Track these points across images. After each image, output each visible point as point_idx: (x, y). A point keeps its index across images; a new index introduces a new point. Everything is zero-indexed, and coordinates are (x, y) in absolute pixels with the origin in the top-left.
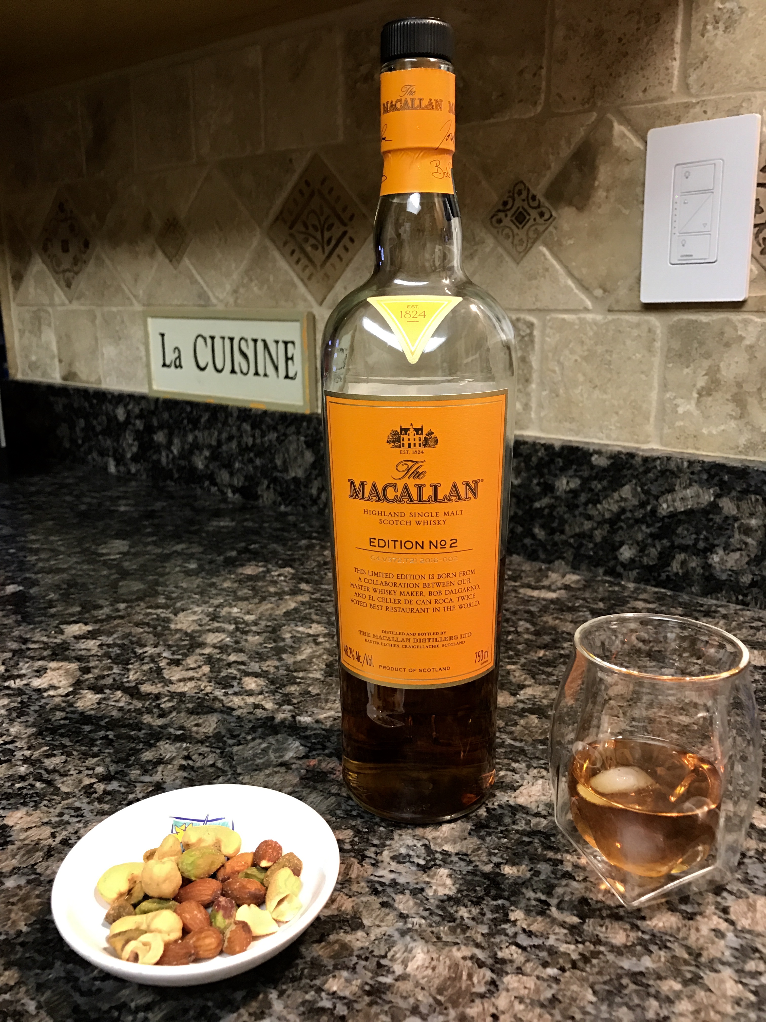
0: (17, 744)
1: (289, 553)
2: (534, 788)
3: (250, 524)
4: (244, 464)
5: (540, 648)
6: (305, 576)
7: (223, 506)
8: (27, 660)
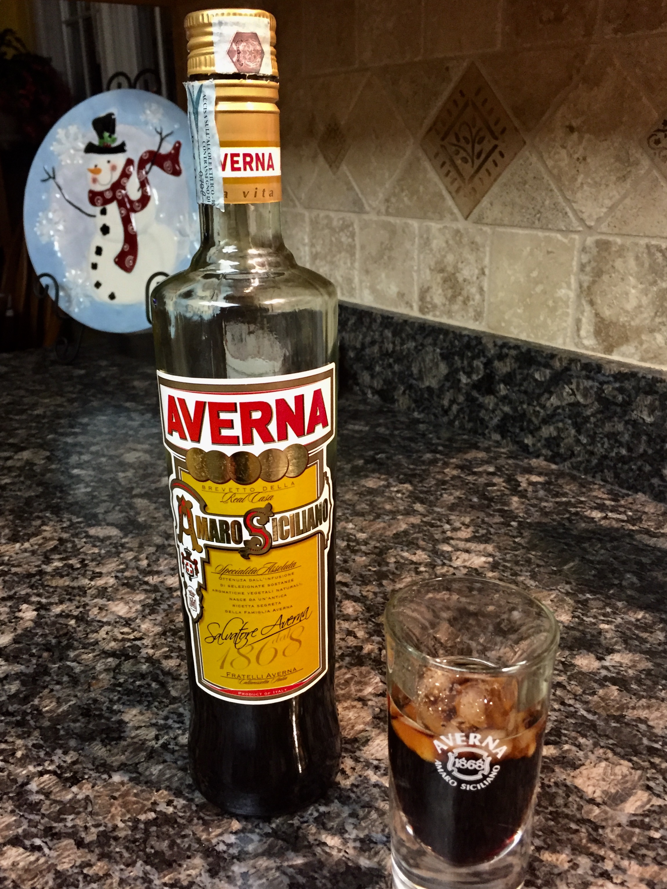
0: (144, 641)
1: (412, 467)
2: (595, 770)
3: (381, 430)
4: (384, 368)
5: (641, 608)
6: (421, 495)
7: (361, 407)
8: (166, 556)
